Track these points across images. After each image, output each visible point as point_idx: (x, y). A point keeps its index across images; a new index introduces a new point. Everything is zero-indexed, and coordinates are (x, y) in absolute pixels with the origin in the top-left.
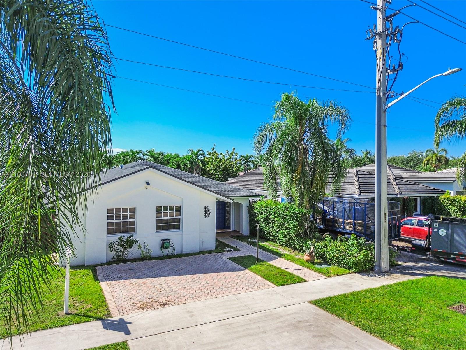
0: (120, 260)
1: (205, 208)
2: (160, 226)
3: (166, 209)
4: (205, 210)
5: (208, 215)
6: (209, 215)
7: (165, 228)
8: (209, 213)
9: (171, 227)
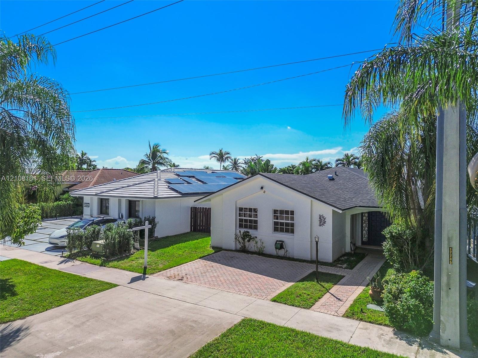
0: (244, 250)
1: (320, 216)
2: (278, 227)
3: (282, 212)
4: (320, 218)
5: (323, 224)
6: (325, 224)
7: (282, 230)
8: (325, 222)
9: (287, 231)
